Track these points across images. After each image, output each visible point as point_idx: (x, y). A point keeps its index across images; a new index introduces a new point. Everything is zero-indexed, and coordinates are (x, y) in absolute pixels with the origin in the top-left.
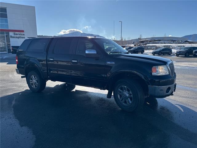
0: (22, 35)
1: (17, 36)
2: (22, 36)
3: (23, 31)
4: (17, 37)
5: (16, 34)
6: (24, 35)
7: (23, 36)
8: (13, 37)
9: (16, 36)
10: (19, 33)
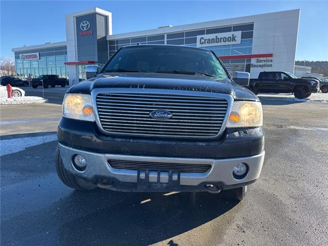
0: (268, 61)
1: (261, 64)
2: (268, 63)
3: (271, 55)
4: (260, 66)
5: (260, 61)
6: (271, 61)
7: (270, 63)
8: (255, 66)
9: (259, 64)
10: (264, 59)
